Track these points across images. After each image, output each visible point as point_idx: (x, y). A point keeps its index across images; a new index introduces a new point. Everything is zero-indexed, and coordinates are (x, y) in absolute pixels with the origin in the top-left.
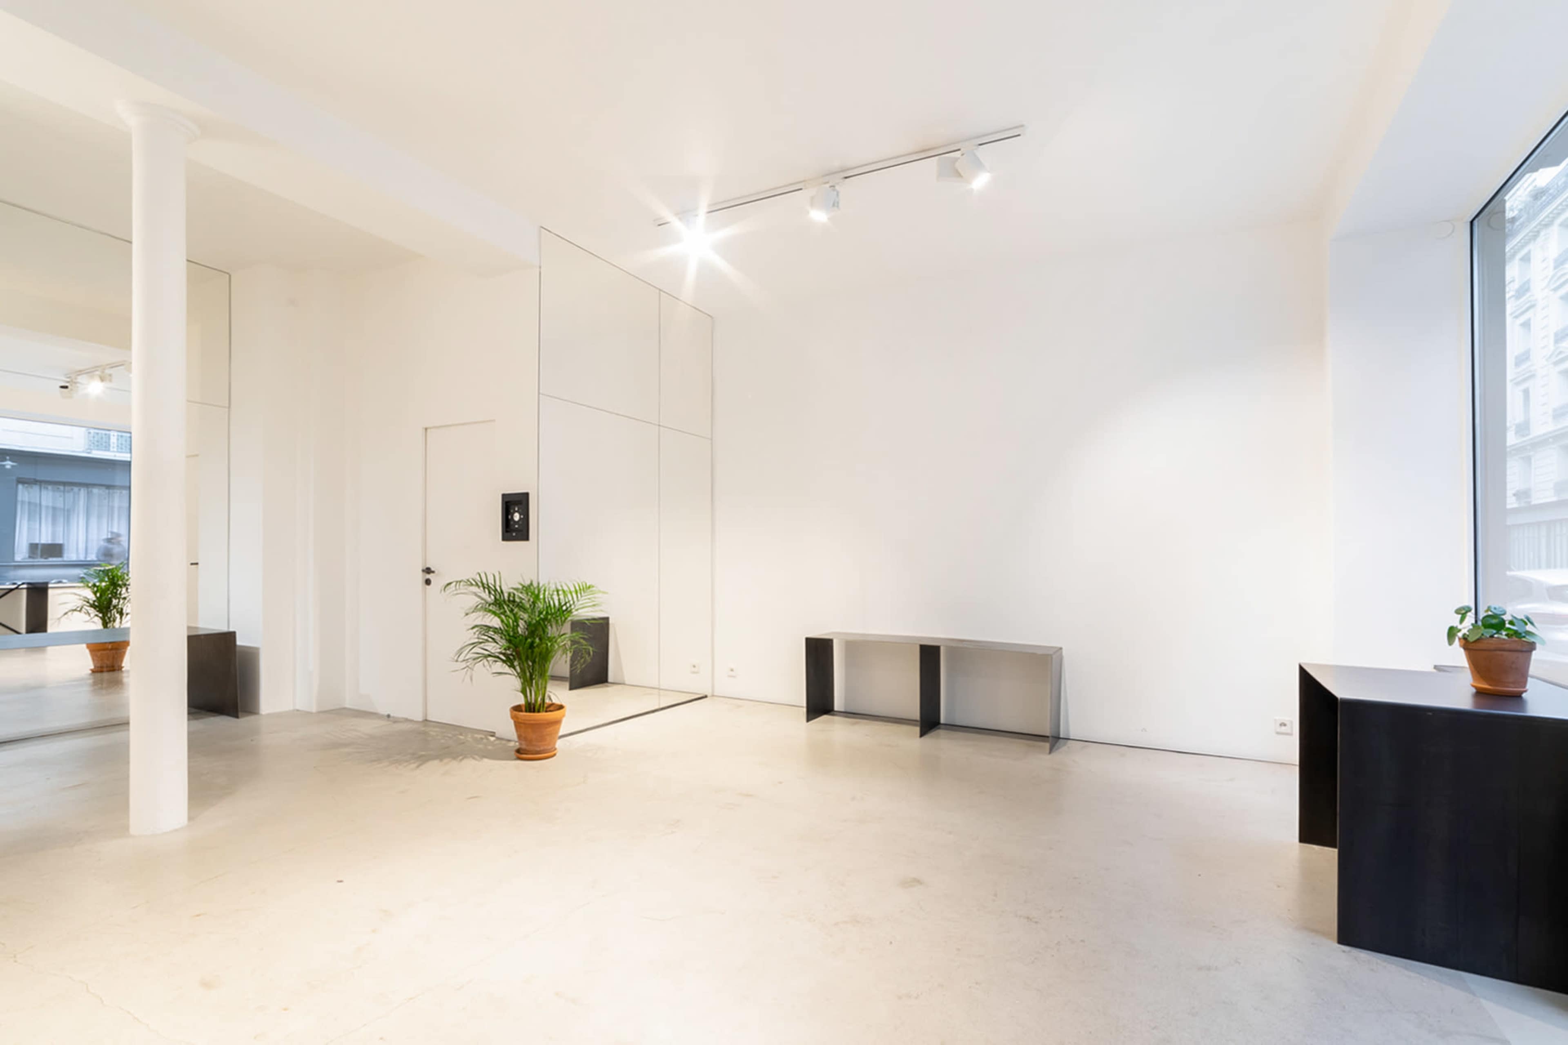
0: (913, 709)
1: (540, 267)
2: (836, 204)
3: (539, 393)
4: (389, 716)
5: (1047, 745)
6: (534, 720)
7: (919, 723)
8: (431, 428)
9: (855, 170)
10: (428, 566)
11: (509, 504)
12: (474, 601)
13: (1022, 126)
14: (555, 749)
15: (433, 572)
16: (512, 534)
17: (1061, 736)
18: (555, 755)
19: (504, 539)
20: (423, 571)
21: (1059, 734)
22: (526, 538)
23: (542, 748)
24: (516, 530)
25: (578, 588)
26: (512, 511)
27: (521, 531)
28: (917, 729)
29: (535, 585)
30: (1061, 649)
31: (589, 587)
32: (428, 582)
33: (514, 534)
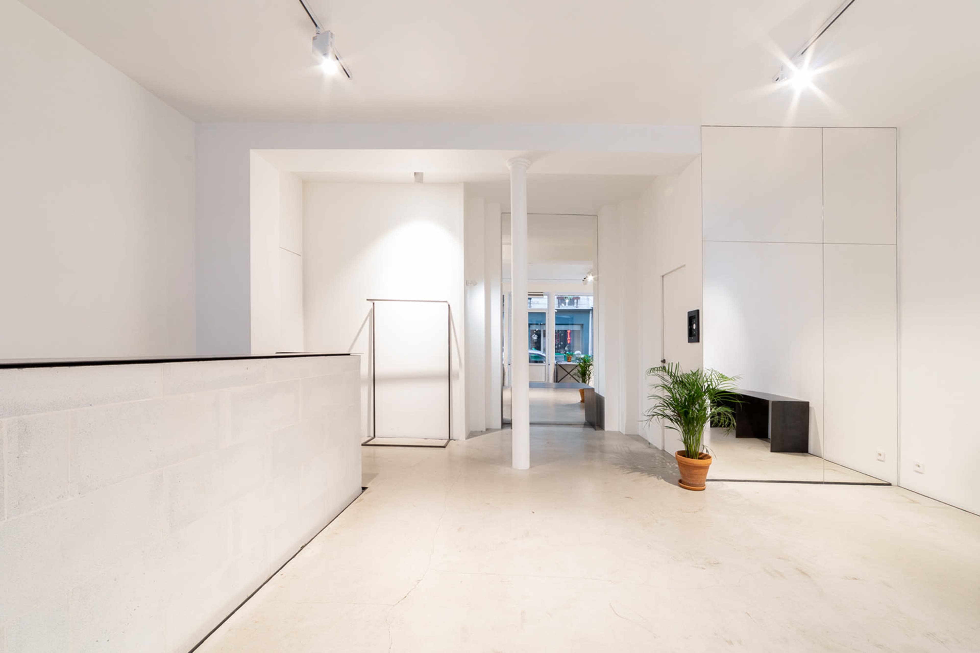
4: (649, 443)
6: (686, 462)
8: (665, 275)
10: (664, 358)
11: (691, 318)
12: (659, 381)
14: (705, 485)
16: (692, 338)
18: (704, 489)
19: (689, 341)
20: (662, 361)
22: (698, 340)
23: (691, 483)
24: (694, 335)
26: (692, 323)
27: (696, 336)
29: (700, 372)
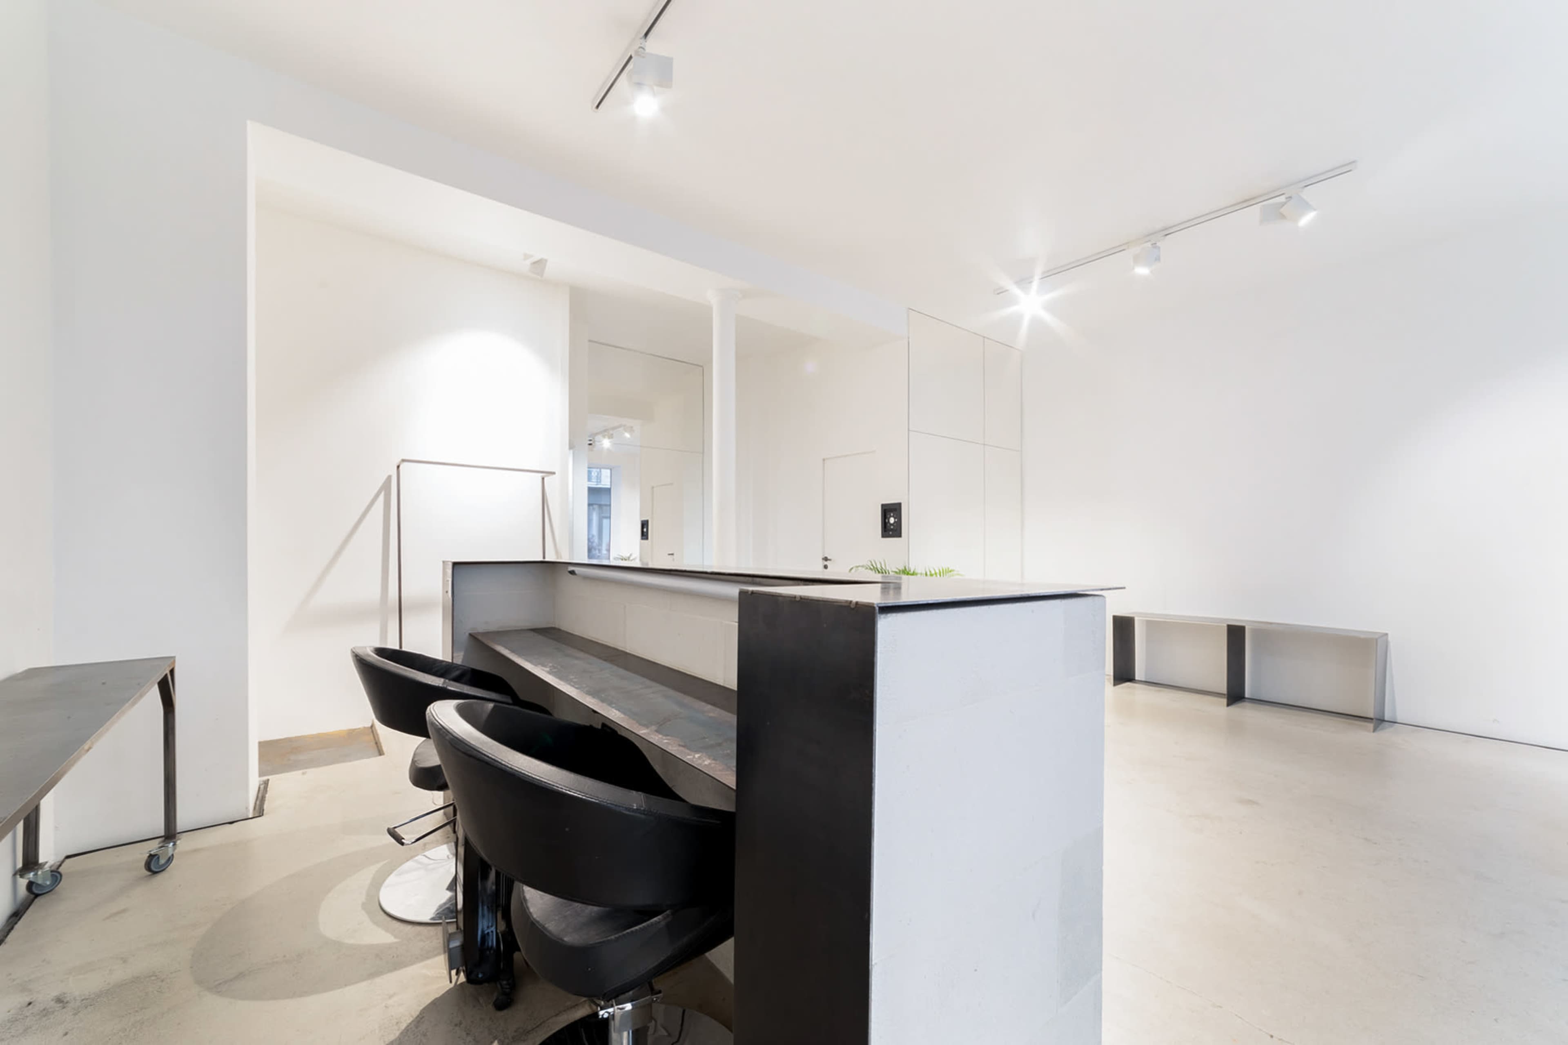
0: (1221, 684)
1: (909, 338)
2: (1158, 259)
3: (909, 430)
5: (1371, 726)
7: (1226, 696)
8: (827, 459)
9: (1174, 228)
10: (826, 556)
11: (886, 511)
13: (1354, 162)
15: (830, 560)
16: (889, 533)
17: (1386, 719)
19: (883, 536)
20: (823, 559)
21: (1384, 716)
22: (900, 536)
24: (892, 530)
25: (941, 571)
26: (888, 516)
27: (896, 530)
28: (1225, 701)
30: (1387, 634)
31: (950, 571)
32: (826, 567)
33: (891, 533)
